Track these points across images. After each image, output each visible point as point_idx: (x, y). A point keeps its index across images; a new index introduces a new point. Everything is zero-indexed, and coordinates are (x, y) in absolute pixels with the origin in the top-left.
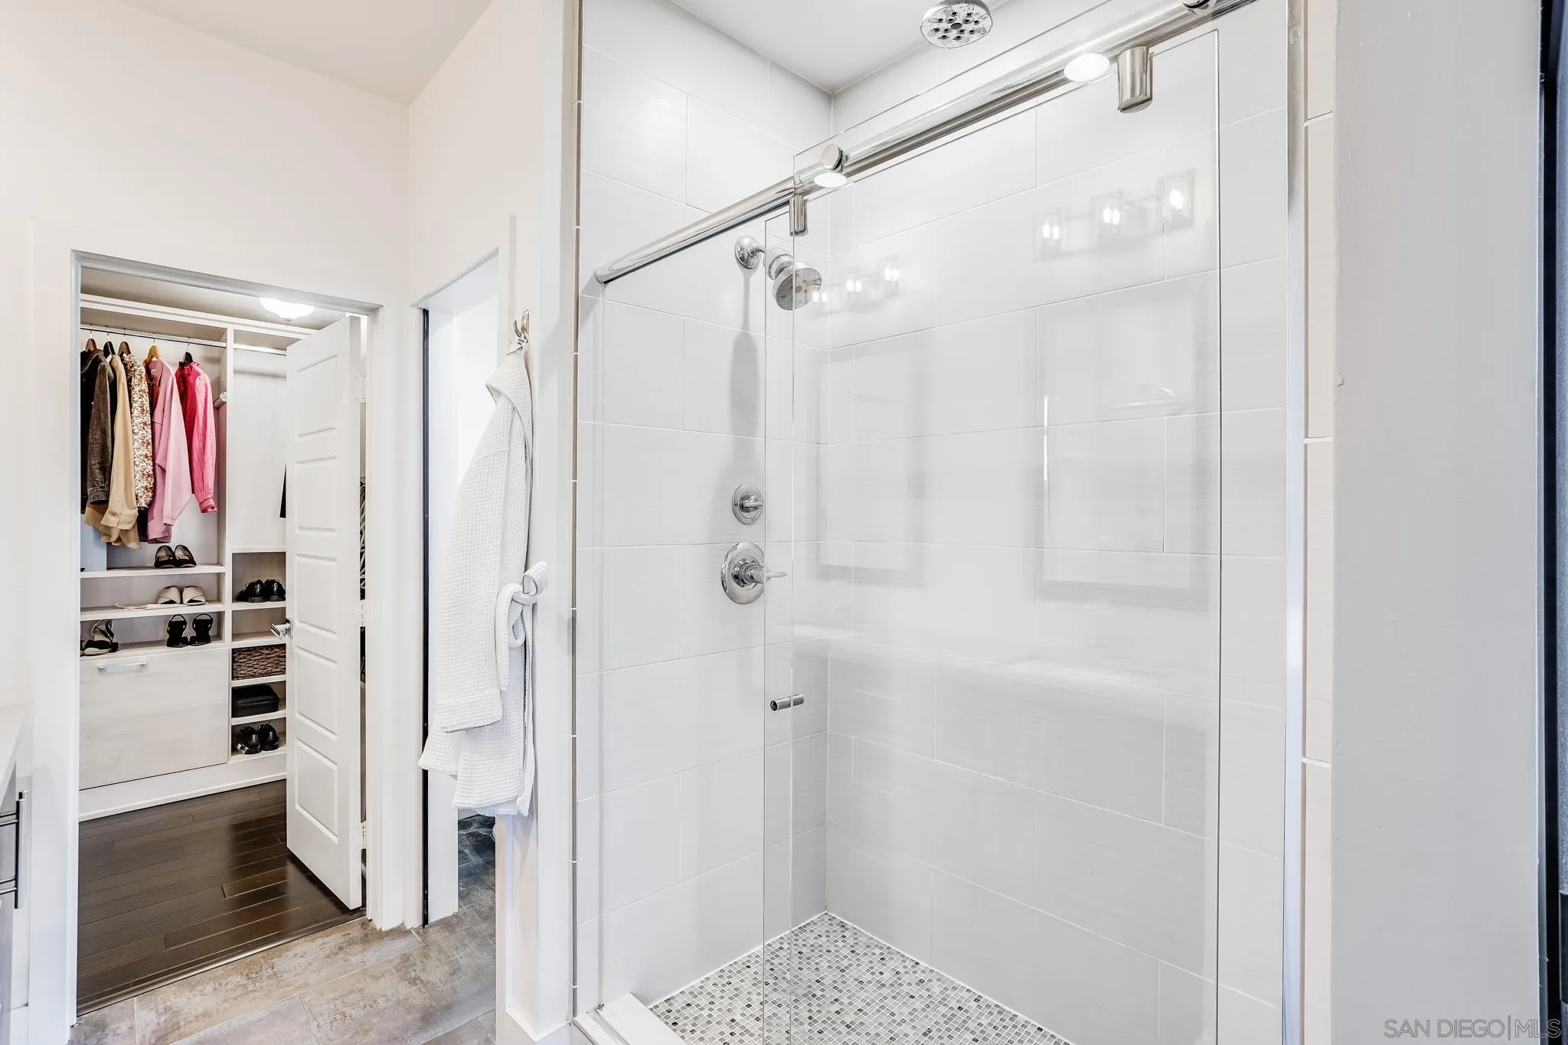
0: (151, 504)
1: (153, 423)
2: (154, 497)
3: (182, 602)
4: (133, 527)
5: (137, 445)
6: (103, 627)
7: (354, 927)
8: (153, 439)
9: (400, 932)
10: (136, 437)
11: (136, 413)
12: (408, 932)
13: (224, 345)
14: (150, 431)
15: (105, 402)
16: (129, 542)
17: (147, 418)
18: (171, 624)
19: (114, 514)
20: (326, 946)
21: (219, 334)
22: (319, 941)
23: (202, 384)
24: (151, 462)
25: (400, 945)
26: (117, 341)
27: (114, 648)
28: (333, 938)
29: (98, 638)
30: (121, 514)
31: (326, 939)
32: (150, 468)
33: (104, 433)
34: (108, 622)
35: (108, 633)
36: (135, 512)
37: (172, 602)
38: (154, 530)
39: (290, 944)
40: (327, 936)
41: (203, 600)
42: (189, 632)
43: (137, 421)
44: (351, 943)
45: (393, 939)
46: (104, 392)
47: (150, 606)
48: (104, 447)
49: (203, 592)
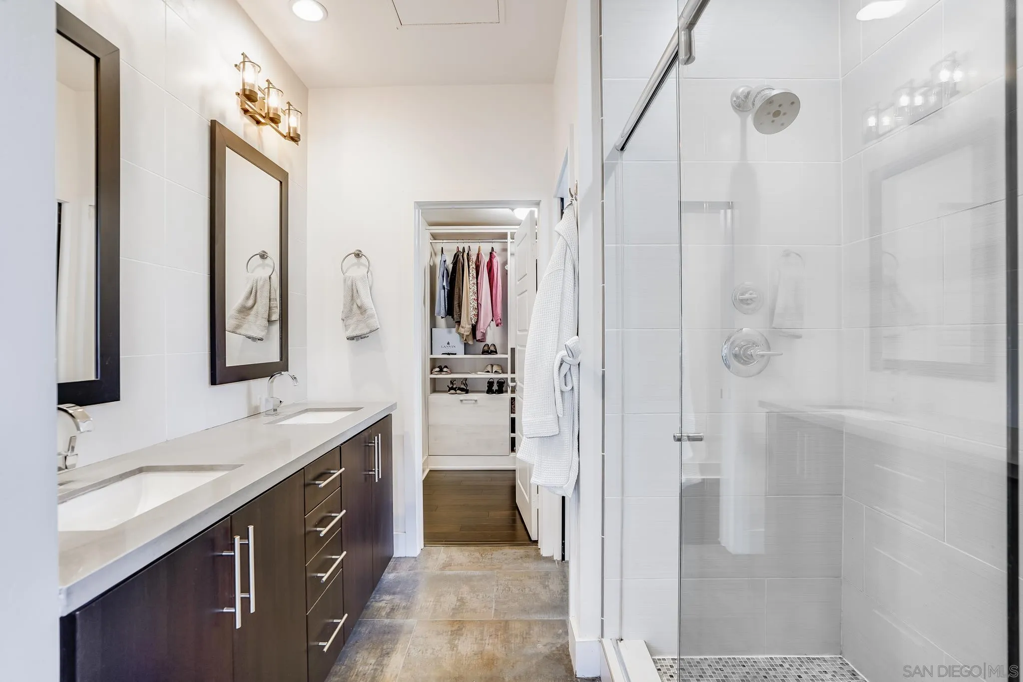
0: (477, 322)
1: (477, 283)
2: (478, 319)
3: (492, 372)
4: (470, 334)
5: (471, 294)
6: (464, 382)
7: (531, 549)
8: (477, 291)
9: (550, 559)
10: (471, 290)
11: (471, 278)
12: (554, 561)
13: (506, 241)
14: (476, 287)
15: (460, 275)
16: (469, 341)
17: (475, 281)
18: (489, 382)
19: (463, 327)
20: (516, 554)
21: (504, 236)
22: (514, 551)
23: (497, 261)
24: (476, 302)
25: (547, 566)
26: (466, 246)
27: (467, 392)
28: (519, 551)
29: (463, 386)
30: (466, 328)
31: (517, 551)
32: (476, 305)
33: (459, 289)
34: (466, 379)
35: (466, 385)
36: (470, 326)
37: (488, 372)
38: (479, 336)
39: (502, 547)
40: (518, 549)
41: (501, 372)
42: (495, 387)
43: (471, 282)
44: (527, 556)
45: (546, 562)
46: (460, 271)
47: (479, 373)
48: (459, 295)
49: (501, 367)
